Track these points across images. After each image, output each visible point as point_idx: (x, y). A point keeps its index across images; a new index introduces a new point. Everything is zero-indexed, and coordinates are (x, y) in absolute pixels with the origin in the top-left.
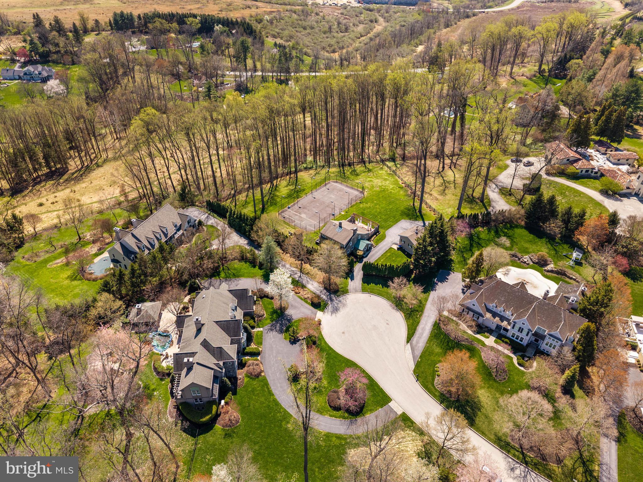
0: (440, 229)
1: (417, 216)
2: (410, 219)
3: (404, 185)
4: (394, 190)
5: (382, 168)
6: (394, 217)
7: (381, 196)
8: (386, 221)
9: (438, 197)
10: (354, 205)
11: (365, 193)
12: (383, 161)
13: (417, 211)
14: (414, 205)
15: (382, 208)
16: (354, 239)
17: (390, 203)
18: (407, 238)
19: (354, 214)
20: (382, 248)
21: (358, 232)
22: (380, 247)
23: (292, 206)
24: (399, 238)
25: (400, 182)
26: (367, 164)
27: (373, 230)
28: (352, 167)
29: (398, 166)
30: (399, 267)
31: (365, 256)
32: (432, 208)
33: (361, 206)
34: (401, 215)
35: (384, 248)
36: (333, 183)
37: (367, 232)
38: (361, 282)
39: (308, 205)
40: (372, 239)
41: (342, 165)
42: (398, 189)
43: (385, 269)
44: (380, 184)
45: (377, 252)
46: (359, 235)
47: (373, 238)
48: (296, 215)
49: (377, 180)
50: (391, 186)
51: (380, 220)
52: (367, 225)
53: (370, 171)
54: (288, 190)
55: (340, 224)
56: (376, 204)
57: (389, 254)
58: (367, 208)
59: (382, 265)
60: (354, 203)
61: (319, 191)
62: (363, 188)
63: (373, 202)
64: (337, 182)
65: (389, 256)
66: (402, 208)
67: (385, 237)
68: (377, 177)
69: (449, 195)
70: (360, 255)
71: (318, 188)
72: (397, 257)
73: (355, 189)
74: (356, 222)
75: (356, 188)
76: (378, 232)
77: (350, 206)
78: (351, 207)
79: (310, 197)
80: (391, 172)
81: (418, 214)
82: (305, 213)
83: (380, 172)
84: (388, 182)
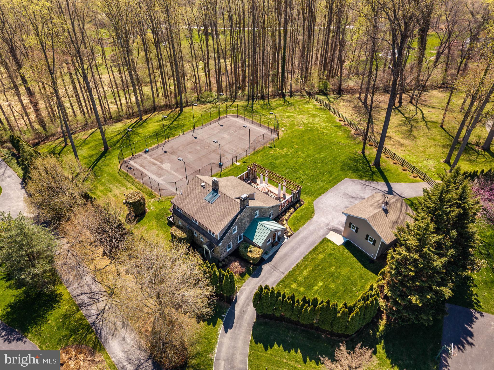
0: (459, 206)
1: (373, 173)
2: (361, 177)
3: (343, 123)
4: (328, 130)
5: (308, 102)
6: (330, 173)
7: (306, 138)
8: (314, 179)
9: (403, 141)
10: (259, 151)
11: (281, 133)
12: (310, 94)
13: (372, 163)
14: (363, 152)
15: (307, 156)
16: (241, 220)
17: (322, 149)
18: (364, 222)
19: (255, 166)
20: (306, 238)
21: (252, 204)
22: (301, 236)
23: (153, 149)
24: (344, 219)
25: (337, 119)
26: (287, 98)
27: (288, 197)
28: (266, 101)
29: (332, 100)
30: (351, 310)
31: (266, 257)
32: (399, 159)
33: (272, 152)
34: (343, 170)
35: (311, 239)
36: (231, 118)
37: (277, 203)
38: (250, 336)
39: (181, 148)
40: (286, 217)
41: (252, 98)
42: (334, 129)
43: (313, 310)
44: (305, 121)
45: (293, 249)
46: (254, 209)
47: (288, 214)
48: (154, 164)
49: (301, 116)
50: (323, 125)
51: (303, 178)
52: (277, 186)
53: (290, 104)
54: (159, 125)
55: (215, 184)
56: (297, 150)
57: (321, 257)
58: (281, 156)
59: (304, 300)
60: (259, 147)
61: (207, 128)
62: (278, 127)
63: (291, 147)
64: (238, 116)
65: (322, 261)
66: (343, 158)
67: (313, 212)
68: (301, 112)
69: (422, 139)
70: (254, 259)
71: (205, 123)
72: (341, 264)
73: (265, 127)
74: (258, 181)
75: (266, 125)
76: (298, 201)
77: (252, 151)
78: (255, 153)
79: (189, 136)
80: (323, 107)
81: (374, 169)
82: (171, 161)
83: (306, 106)
84: (317, 119)
